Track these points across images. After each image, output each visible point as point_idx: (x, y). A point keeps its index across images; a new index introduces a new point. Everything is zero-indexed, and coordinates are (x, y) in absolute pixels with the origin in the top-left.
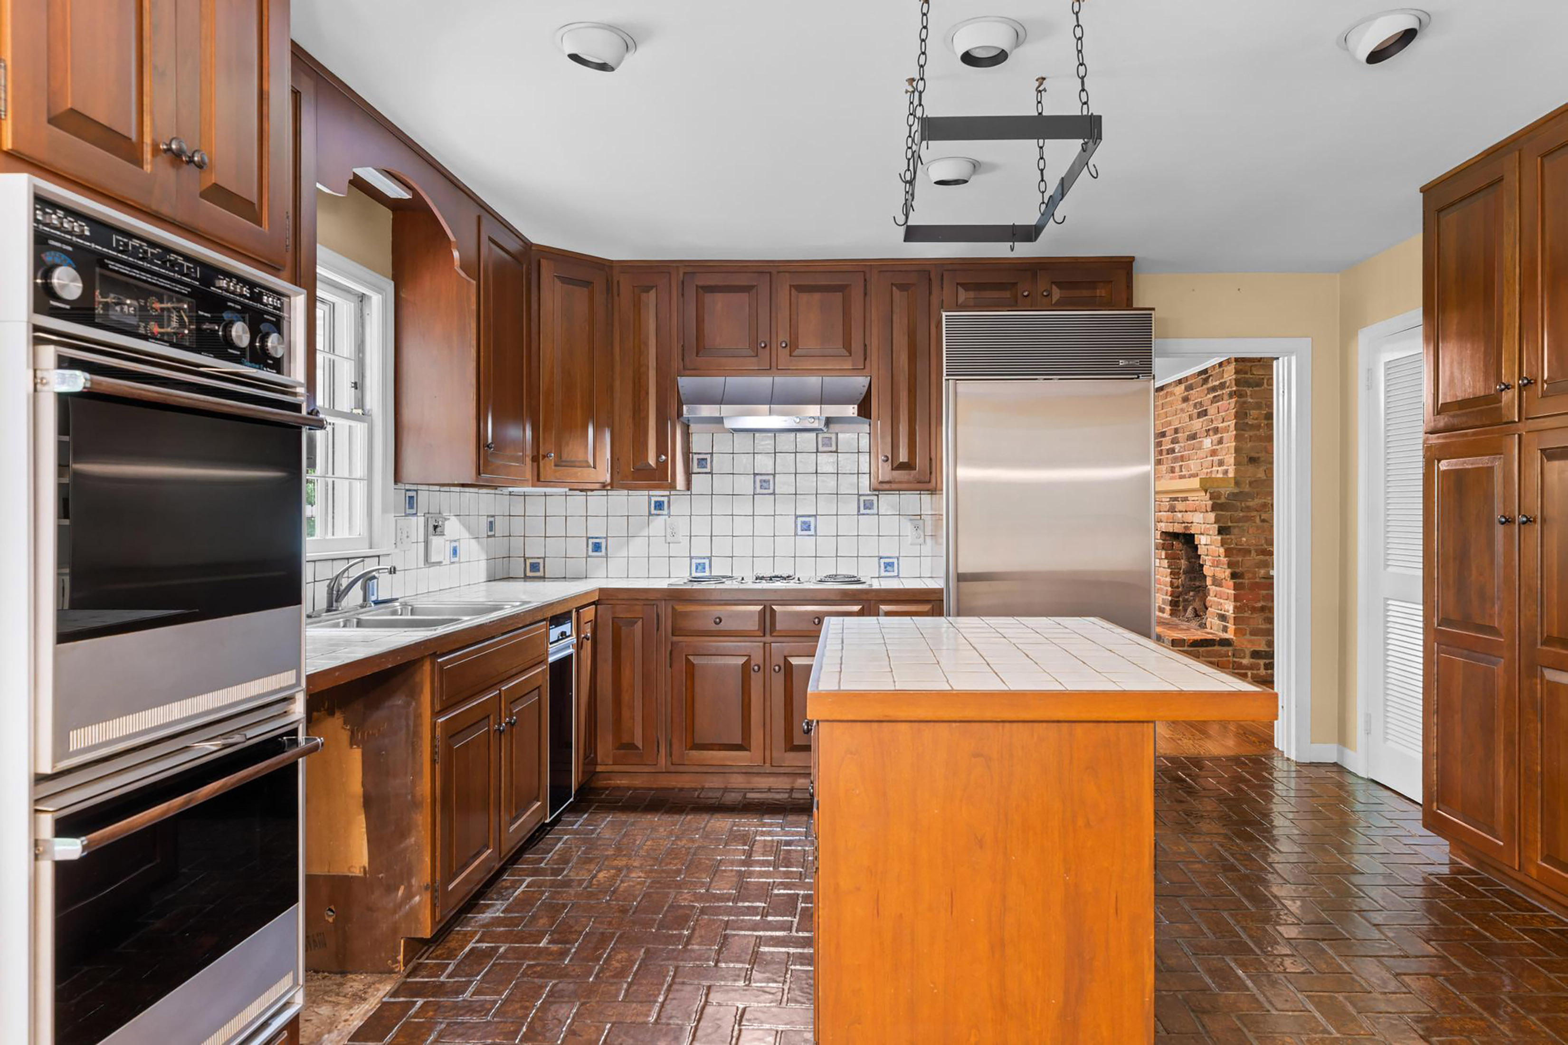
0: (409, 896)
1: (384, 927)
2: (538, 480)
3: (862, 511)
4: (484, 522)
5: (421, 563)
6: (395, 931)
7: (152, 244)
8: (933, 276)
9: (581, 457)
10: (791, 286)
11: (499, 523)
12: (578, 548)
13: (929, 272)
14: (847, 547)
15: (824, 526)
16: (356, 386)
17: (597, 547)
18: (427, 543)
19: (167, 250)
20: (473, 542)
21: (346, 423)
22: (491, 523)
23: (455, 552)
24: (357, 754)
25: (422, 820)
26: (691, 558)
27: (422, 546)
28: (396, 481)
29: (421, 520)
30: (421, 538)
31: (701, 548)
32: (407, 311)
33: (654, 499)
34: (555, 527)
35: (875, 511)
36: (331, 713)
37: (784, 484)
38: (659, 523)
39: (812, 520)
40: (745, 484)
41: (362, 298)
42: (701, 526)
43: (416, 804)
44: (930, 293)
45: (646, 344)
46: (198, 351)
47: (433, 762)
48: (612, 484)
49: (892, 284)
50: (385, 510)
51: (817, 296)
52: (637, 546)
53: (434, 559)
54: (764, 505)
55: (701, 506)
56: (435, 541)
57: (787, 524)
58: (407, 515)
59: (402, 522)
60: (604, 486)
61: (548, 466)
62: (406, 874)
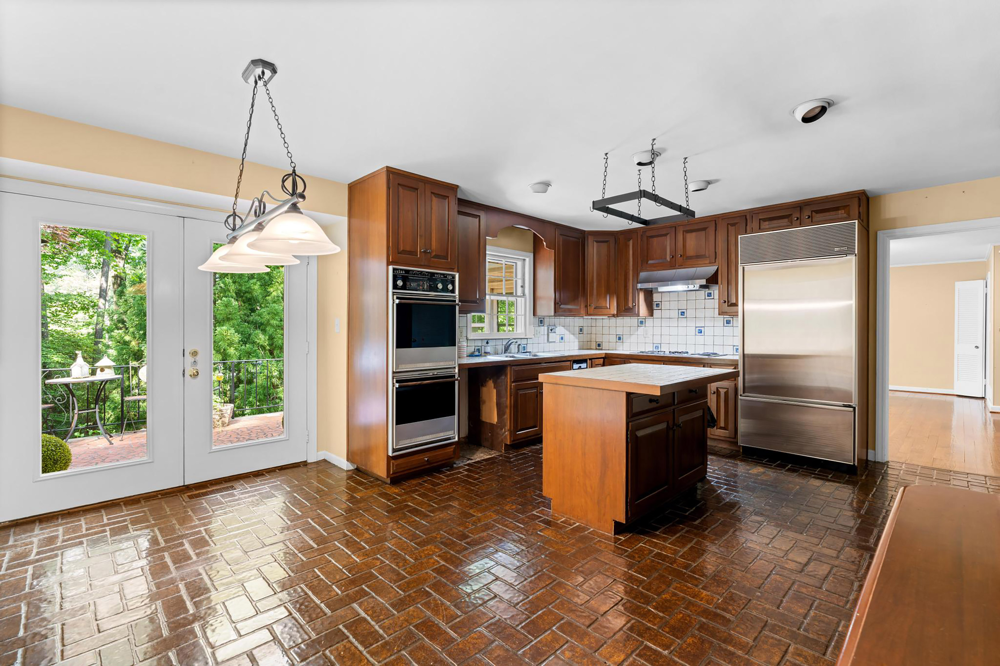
0: (505, 432)
1: (500, 439)
2: (588, 314)
3: (726, 325)
4: (577, 329)
5: (546, 341)
6: (502, 440)
7: (418, 271)
8: (748, 217)
9: (604, 305)
10: (683, 231)
11: (585, 329)
12: (613, 338)
13: (746, 216)
14: (718, 341)
15: (708, 331)
16: (522, 287)
17: (620, 339)
18: (548, 335)
19: (422, 272)
20: (572, 336)
21: (520, 299)
22: (581, 329)
23: (562, 338)
24: (495, 390)
25: (508, 411)
26: (653, 344)
27: (546, 336)
28: (534, 315)
29: (546, 328)
30: (546, 333)
31: (657, 340)
32: (538, 261)
33: (639, 320)
34: (606, 331)
35: (731, 325)
36: (490, 379)
37: (689, 313)
38: (641, 329)
39: (703, 328)
40: (675, 314)
41: (524, 260)
42: (657, 331)
43: (506, 407)
44: (746, 225)
45: (629, 261)
46: (429, 291)
47: (511, 396)
48: (617, 315)
49: (728, 224)
50: (530, 324)
51: (694, 234)
52: (633, 338)
53: (550, 340)
54: (683, 322)
55: (657, 322)
56: (551, 335)
57: (692, 331)
58: (539, 326)
59: (538, 329)
60: (614, 316)
61: (591, 309)
62: (504, 426)
